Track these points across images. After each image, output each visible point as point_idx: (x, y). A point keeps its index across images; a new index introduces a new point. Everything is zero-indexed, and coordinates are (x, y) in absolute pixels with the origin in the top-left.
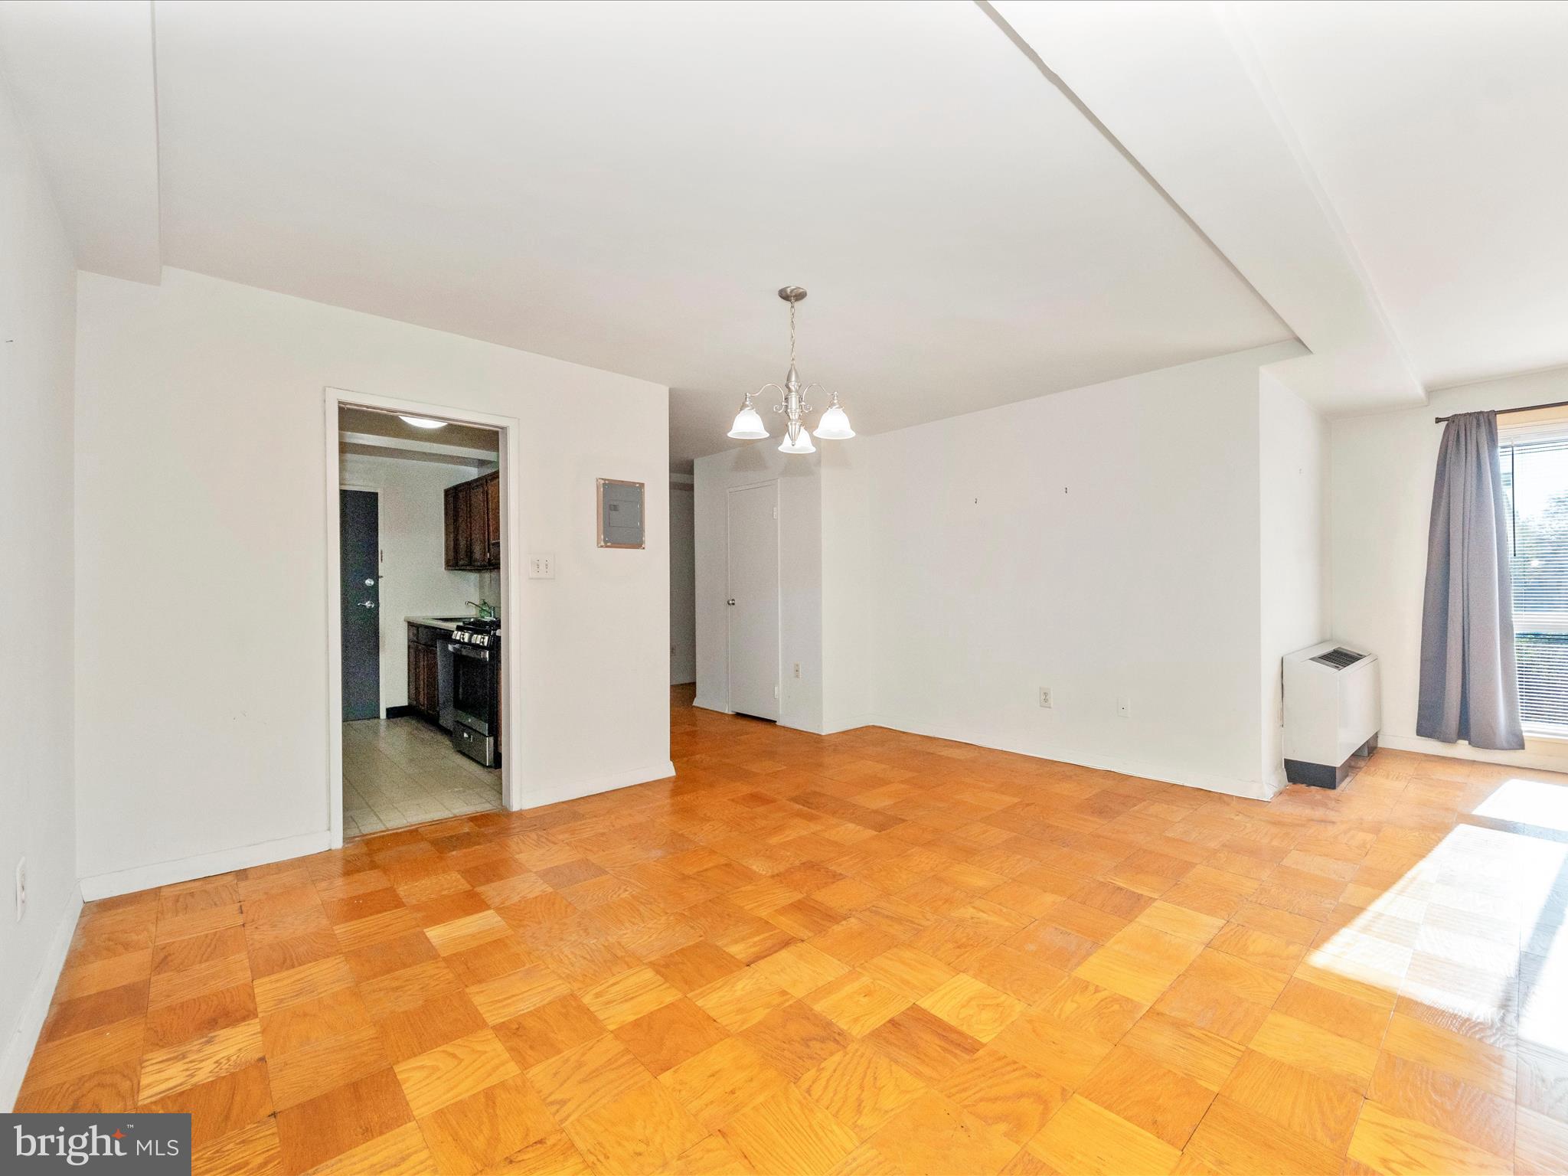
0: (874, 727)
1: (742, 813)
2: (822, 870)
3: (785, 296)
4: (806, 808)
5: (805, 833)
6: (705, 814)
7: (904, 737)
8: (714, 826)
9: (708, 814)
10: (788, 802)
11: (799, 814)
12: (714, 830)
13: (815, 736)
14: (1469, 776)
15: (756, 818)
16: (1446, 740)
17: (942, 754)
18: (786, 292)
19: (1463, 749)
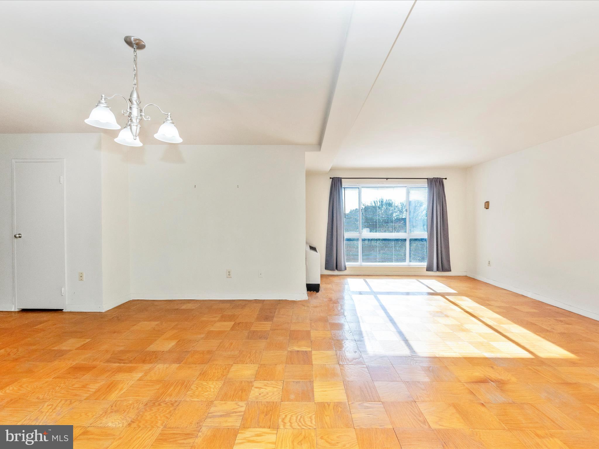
0: (134, 301)
1: (74, 385)
2: (162, 404)
3: (128, 42)
4: (122, 365)
5: (133, 382)
6: (38, 398)
7: (156, 303)
8: (52, 405)
9: (41, 397)
10: (106, 364)
11: (120, 370)
12: (55, 409)
13: (99, 314)
14: (340, 280)
15: (87, 384)
16: (332, 270)
17: (182, 308)
18: (130, 39)
19: (336, 273)
